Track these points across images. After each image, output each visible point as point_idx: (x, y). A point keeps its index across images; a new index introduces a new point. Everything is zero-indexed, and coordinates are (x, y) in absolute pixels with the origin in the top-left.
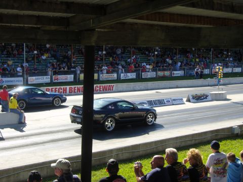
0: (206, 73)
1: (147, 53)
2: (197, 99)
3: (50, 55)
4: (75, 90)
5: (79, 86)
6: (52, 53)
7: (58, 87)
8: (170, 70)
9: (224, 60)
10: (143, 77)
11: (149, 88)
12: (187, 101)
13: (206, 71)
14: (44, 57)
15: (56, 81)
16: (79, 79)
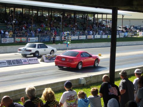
0: (57, 40)
1: (6, 22)
2: (50, 60)
8: (26, 36)
9: (71, 29)
10: (2, 42)
11: (8, 51)
12: (41, 61)
13: (58, 38)
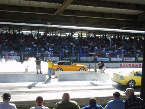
3: (123, 48)
4: (135, 65)
5: (137, 63)
6: (124, 46)
7: (127, 63)
14: (120, 48)
15: (125, 60)
16: (138, 60)
